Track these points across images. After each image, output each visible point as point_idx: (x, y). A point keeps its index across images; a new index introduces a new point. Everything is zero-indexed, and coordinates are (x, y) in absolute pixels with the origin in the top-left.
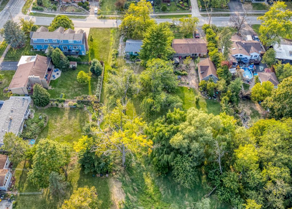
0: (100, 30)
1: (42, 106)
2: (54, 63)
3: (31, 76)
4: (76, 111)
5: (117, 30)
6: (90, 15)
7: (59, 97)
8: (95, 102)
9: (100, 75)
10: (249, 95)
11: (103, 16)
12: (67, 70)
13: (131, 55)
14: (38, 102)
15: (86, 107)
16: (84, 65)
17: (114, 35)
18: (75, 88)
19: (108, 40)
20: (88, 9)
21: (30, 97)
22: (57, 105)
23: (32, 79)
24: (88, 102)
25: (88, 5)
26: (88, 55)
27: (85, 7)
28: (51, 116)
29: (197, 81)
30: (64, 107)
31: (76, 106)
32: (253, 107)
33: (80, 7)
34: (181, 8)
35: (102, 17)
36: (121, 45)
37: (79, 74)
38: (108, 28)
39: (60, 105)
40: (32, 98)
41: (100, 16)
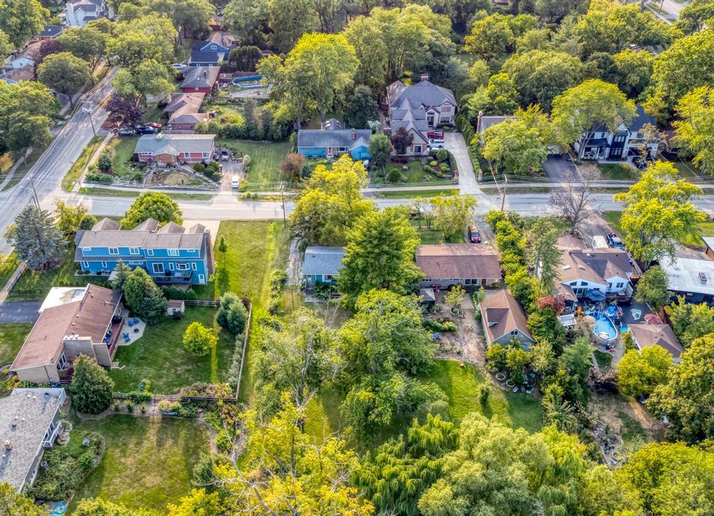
0: (244, 225)
1: (93, 412)
2: (128, 303)
3: (71, 336)
4: (178, 426)
5: (283, 226)
6: (221, 193)
7: (135, 388)
8: (226, 402)
9: (241, 331)
10: (613, 380)
11: (252, 194)
12: (161, 322)
13: (318, 283)
14: (83, 403)
15: (202, 414)
16: (202, 309)
17: (276, 236)
18: (177, 365)
19: (262, 248)
20: (217, 179)
21: (62, 389)
22: (130, 409)
23: (72, 343)
24: (208, 402)
25: (217, 169)
27: (209, 175)
28: (113, 438)
29: (482, 345)
30: (147, 415)
31: (179, 413)
32: (625, 411)
33: (197, 174)
34: (434, 174)
35: (249, 197)
36: (293, 260)
37: (188, 331)
38: (263, 221)
39: (137, 411)
40: (68, 391)
41: (245, 194)
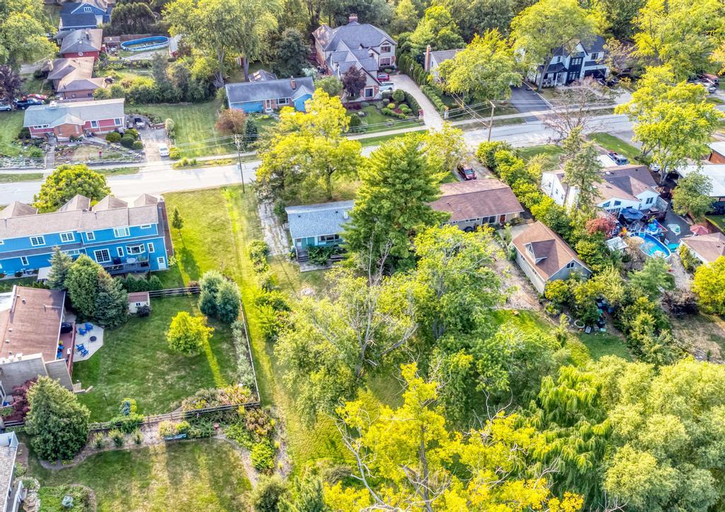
0: (191, 196)
1: (65, 457)
3: (11, 357)
4: (192, 451)
5: (241, 191)
6: (148, 164)
7: (116, 412)
8: (248, 408)
9: (236, 314)
10: (693, 299)
11: (190, 161)
12: (123, 323)
13: (311, 247)
14: (50, 446)
15: (220, 430)
16: (174, 299)
17: (236, 204)
18: (164, 374)
19: (223, 219)
20: (139, 148)
21: (12, 435)
22: (118, 442)
23: (13, 367)
24: (224, 412)
25: (136, 137)
26: (176, 266)
27: (129, 144)
28: (105, 487)
29: (529, 287)
30: (143, 445)
31: (188, 434)
33: (113, 145)
35: (186, 164)
36: (267, 227)
38: (215, 189)
39: (129, 443)
40: (20, 435)
41: (181, 161)
